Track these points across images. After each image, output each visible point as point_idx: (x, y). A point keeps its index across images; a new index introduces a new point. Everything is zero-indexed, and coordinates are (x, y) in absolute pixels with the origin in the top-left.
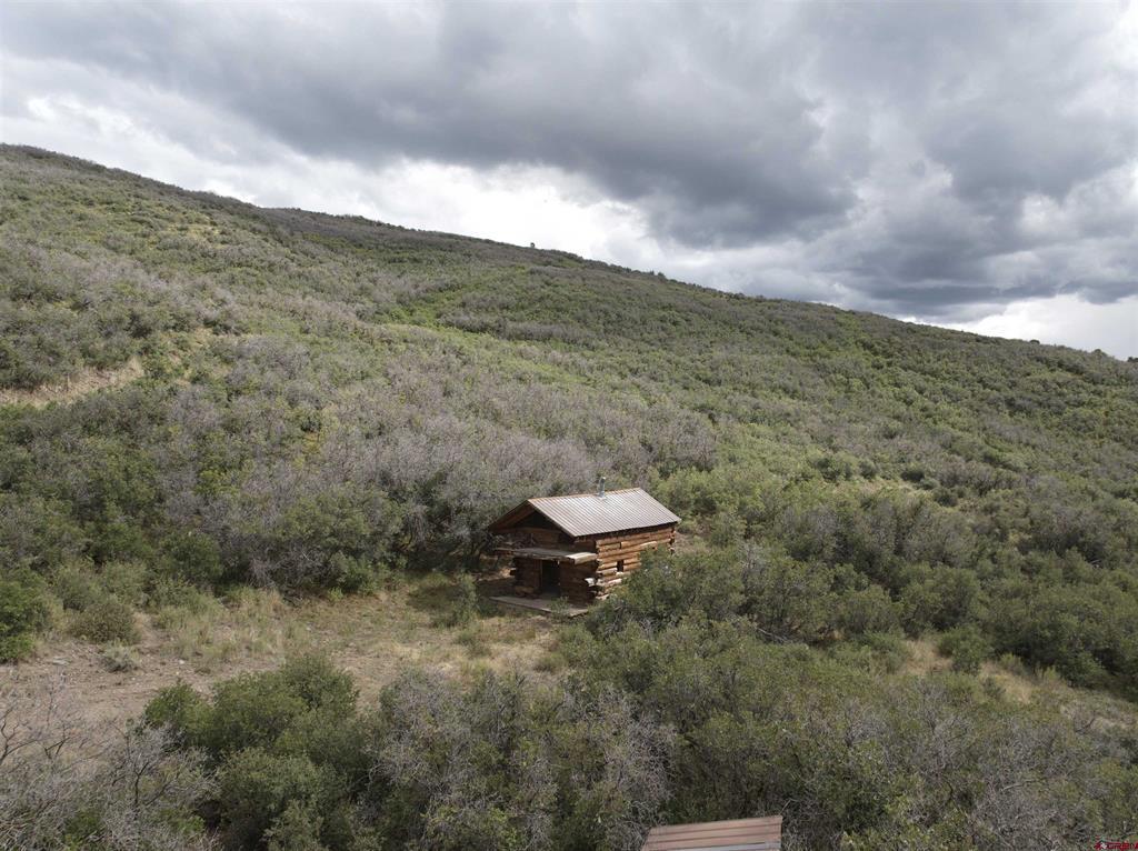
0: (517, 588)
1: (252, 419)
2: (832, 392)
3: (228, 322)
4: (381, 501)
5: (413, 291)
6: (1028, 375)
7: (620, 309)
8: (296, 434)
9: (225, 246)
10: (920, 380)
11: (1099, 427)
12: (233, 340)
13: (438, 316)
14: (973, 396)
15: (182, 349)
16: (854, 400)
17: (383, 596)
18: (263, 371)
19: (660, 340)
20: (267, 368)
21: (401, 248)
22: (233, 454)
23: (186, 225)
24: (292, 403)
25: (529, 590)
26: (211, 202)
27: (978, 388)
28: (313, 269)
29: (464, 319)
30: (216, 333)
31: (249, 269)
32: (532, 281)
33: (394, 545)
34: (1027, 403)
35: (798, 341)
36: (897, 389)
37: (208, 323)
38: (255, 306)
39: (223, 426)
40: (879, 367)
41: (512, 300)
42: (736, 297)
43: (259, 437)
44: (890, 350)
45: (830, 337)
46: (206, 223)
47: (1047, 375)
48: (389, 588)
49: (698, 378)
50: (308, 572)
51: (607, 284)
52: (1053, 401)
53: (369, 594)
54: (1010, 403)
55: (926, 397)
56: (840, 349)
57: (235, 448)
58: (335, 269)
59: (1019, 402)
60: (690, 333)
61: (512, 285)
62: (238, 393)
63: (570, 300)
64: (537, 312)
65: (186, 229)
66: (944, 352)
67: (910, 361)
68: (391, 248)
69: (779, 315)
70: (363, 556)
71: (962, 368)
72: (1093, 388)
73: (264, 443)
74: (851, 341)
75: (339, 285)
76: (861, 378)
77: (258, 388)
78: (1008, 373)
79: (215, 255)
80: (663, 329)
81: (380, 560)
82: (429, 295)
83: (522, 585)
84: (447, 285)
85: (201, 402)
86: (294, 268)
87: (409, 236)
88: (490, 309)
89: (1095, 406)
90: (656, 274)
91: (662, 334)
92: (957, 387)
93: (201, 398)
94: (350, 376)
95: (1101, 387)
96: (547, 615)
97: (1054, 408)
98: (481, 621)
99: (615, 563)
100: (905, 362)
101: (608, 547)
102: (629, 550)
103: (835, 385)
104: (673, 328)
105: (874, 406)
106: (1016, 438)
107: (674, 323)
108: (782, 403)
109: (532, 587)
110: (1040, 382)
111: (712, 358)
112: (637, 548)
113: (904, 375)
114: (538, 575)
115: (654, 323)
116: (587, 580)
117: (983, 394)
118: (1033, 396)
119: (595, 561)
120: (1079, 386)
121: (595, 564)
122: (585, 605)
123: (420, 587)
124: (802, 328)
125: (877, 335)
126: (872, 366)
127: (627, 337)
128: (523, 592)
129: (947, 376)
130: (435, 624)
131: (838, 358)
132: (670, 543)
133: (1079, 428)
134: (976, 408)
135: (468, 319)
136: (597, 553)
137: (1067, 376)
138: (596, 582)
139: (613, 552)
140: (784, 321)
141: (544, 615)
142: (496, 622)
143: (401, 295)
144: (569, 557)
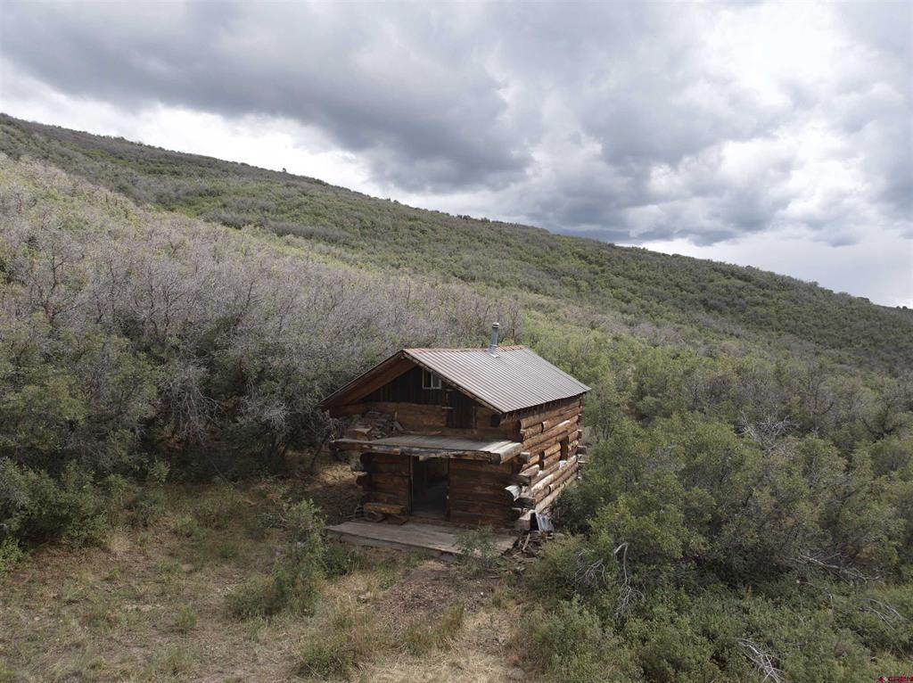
0: (369, 506)
2: (566, 290)
4: (114, 354)
5: (173, 194)
6: (712, 281)
7: (374, 217)
10: (630, 284)
11: (775, 323)
13: (201, 214)
14: (675, 297)
16: (585, 297)
17: (119, 543)
19: (412, 244)
21: (161, 163)
25: (393, 510)
27: (676, 290)
29: (226, 216)
33: (144, 439)
34: (718, 303)
35: (527, 251)
36: (615, 291)
40: (597, 273)
41: (272, 204)
44: (602, 260)
45: (552, 248)
47: (725, 282)
48: (133, 523)
49: (454, 274)
52: (736, 301)
53: (89, 542)
54: (704, 302)
55: (639, 297)
56: (562, 258)
59: (711, 302)
60: (438, 240)
61: (270, 194)
63: (327, 208)
64: (296, 216)
66: (644, 262)
67: (619, 268)
68: (152, 161)
69: (506, 231)
70: (71, 465)
71: (660, 275)
72: (763, 292)
74: (569, 252)
76: (586, 281)
78: (697, 280)
80: (414, 236)
81: (115, 469)
82: (190, 198)
83: (377, 500)
84: (207, 190)
88: (250, 210)
89: (767, 305)
90: (392, 201)
91: (413, 239)
92: (660, 289)
95: (767, 291)
96: (444, 558)
97: (738, 307)
98: (331, 589)
99: (537, 458)
100: (615, 270)
101: (531, 430)
102: (550, 434)
103: (567, 285)
104: (421, 235)
105: (603, 303)
106: (721, 330)
107: (423, 232)
108: (533, 297)
109: (396, 504)
110: (723, 287)
111: (461, 259)
112: (555, 431)
113: (616, 280)
114: (410, 481)
115: (407, 231)
116: (512, 489)
117: (681, 295)
118: (720, 297)
119: (518, 456)
120: (752, 291)
121: (518, 462)
122: (501, 533)
123: (197, 516)
124: (527, 241)
125: (587, 248)
126: (590, 272)
127: (383, 240)
128: (382, 513)
129: (651, 282)
130: (238, 611)
131: (563, 264)
132: (577, 422)
133: (761, 323)
134: (680, 306)
135: (230, 216)
136: (522, 442)
137: (740, 283)
138: (520, 491)
139: (535, 439)
140: (511, 236)
141: (438, 560)
142: (361, 589)
143: (161, 197)
144: (489, 452)
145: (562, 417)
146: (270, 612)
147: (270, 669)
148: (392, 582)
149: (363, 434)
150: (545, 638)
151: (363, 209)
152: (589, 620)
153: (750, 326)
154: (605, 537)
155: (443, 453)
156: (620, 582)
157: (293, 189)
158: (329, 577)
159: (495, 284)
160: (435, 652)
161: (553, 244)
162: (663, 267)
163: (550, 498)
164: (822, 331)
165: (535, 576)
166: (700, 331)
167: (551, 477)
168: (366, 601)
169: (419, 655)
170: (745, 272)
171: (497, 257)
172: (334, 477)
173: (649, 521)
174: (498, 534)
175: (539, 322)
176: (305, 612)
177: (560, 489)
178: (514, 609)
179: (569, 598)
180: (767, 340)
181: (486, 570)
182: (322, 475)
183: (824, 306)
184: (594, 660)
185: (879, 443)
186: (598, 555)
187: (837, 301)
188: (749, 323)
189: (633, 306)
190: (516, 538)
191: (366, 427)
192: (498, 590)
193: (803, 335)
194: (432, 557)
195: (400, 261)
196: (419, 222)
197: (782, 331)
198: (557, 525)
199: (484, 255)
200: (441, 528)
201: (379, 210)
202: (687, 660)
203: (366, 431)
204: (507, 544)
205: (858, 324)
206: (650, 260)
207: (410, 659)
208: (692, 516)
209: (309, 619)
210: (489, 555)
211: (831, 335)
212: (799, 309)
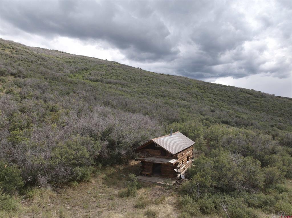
0: (143, 173)
1: (31, 107)
2: (193, 99)
3: (20, 74)
5: (75, 70)
6: (240, 95)
7: (134, 76)
8: (48, 113)
9: (17, 55)
10: (214, 96)
11: (259, 109)
12: (22, 80)
13: (83, 77)
14: (228, 100)
15: (2, 82)
16: (199, 101)
17: (93, 181)
18: (34, 91)
19: (146, 85)
20: (35, 89)
21: (70, 59)
22: (24, 122)
23: (4, 48)
24: (45, 102)
25: (149, 173)
26: (12, 43)
27: (228, 98)
28: (45, 63)
29: (91, 78)
30: (15, 77)
31: (24, 62)
32: (109, 68)
34: (241, 102)
35: (181, 86)
36: (209, 99)
37: (12, 74)
38: (29, 70)
39: (19, 110)
40: (203, 93)
41: (104, 73)
42: (162, 74)
43: (35, 115)
44: (205, 88)
45: (189, 85)
46: (11, 48)
47: (244, 95)
48: (94, 177)
49: (159, 95)
50: (64, 177)
51: (129, 70)
52: (247, 102)
53: (88, 181)
54: (237, 102)
55: (216, 100)
56: (192, 88)
57: (25, 119)
58: (51, 63)
59: (239, 102)
60: (154, 83)
61: (103, 69)
62: (25, 98)
63: (120, 74)
64: (111, 76)
65: (4, 50)
66: (218, 89)
67: (210, 91)
68: (67, 58)
69: (175, 79)
71: (223, 93)
72: (256, 98)
73: (37, 117)
74: (194, 86)
75: (53, 68)
76: (200, 96)
77: (32, 96)
78: (235, 95)
79: (14, 57)
80: (147, 82)
82: (79, 71)
83: (145, 171)
84: (84, 69)
85: (10, 101)
86: (39, 62)
87: (72, 55)
88: (98, 75)
89: (257, 103)
90: (139, 68)
91: (146, 83)
92: (223, 98)
93: (10, 99)
94: (63, 93)
95: (257, 98)
96: (161, 185)
97: (248, 103)
98: (138, 191)
99: (181, 162)
100: (209, 92)
101: (180, 156)
102: (184, 156)
103: (194, 97)
104: (149, 82)
105: (205, 103)
106: (242, 111)
107: (149, 80)
108: (183, 102)
109: (149, 172)
110: (243, 97)
111: (161, 90)
112: (186, 155)
113: (209, 95)
114: (152, 167)
115: (144, 80)
116: (175, 170)
117: (230, 100)
118: (242, 100)
119: (177, 162)
120: (252, 98)
121: (177, 164)
122: (173, 179)
123: (106, 174)
124: (182, 82)
125: (201, 84)
126: (201, 93)
127: (137, 84)
128: (146, 174)
129: (220, 95)
130: (121, 196)
131: (193, 90)
132: (192, 151)
133: (255, 109)
134: (229, 103)
135: (92, 78)
136: (178, 159)
137: (249, 95)
138: (177, 170)
139: (181, 158)
140: (177, 81)
141: (159, 185)
142: (144, 191)
143: (72, 71)
144: (170, 163)
145: (188, 151)
146: (128, 196)
147: (130, 206)
148: (150, 190)
149: (142, 157)
150: (181, 202)
151: (131, 73)
152: (190, 199)
153: (251, 110)
154: (194, 182)
155: (160, 162)
156: (197, 191)
157: (110, 67)
158: (137, 189)
159: (171, 98)
160: (160, 204)
161: (190, 83)
162: (224, 90)
163: (185, 171)
164: (275, 112)
165: (180, 190)
166: (235, 112)
167: (185, 165)
168: (146, 194)
169: (157, 205)
170: (251, 92)
171: (172, 88)
172: (133, 164)
173: (203, 179)
174: (172, 180)
175: (185, 113)
176: (134, 196)
177: (187, 168)
178: (176, 196)
179: (186, 194)
180: (256, 115)
181: (170, 188)
182: (130, 163)
183: (276, 103)
184: (190, 206)
185: (270, 156)
186: (193, 186)
187: (280, 101)
188: (251, 109)
189: (214, 104)
190: (176, 181)
191: (143, 155)
192: (172, 192)
193: (268, 113)
194: (158, 185)
195: (143, 91)
196: (148, 77)
197: (261, 112)
198: (186, 177)
199: (168, 88)
200: (160, 178)
201: (136, 74)
202: (208, 207)
203: (143, 156)
204: (174, 182)
205: (286, 109)
206: (220, 88)
207: (156, 206)
208: (213, 178)
209: (135, 197)
210: (170, 185)
211: (277, 113)
212: (267, 104)
